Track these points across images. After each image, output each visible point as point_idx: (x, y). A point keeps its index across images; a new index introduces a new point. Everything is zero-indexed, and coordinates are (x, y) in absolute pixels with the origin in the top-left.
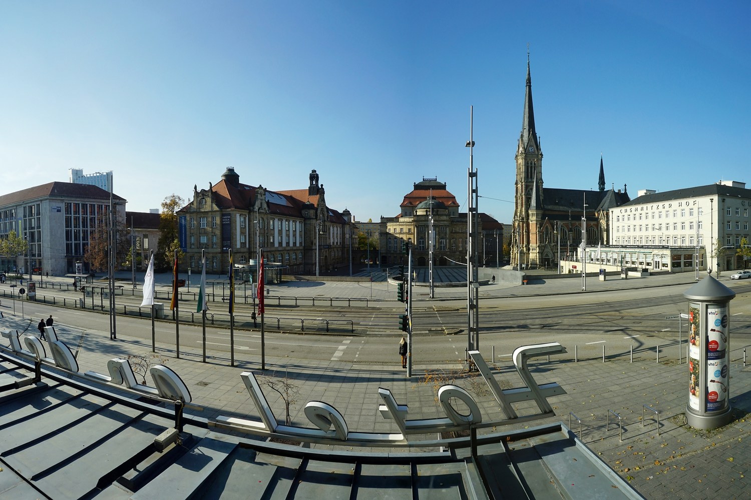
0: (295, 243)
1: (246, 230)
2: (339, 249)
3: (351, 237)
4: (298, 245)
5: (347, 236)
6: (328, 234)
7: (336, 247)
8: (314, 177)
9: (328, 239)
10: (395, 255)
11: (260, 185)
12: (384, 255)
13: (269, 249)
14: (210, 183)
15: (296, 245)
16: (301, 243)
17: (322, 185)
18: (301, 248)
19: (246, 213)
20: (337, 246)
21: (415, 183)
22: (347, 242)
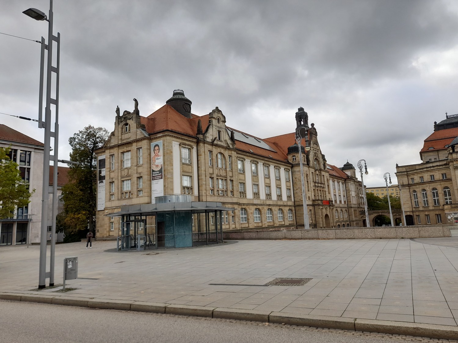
0: (280, 196)
1: (192, 167)
2: (344, 210)
3: (357, 195)
4: (285, 198)
5: (353, 194)
6: (327, 187)
7: (339, 207)
8: (301, 116)
9: (327, 193)
10: (427, 213)
11: (217, 108)
12: (408, 214)
13: (235, 200)
14: (135, 100)
15: (281, 199)
16: (289, 197)
17: (313, 125)
18: (290, 203)
19: (192, 144)
20: (341, 206)
21: (435, 123)
22: (354, 201)
